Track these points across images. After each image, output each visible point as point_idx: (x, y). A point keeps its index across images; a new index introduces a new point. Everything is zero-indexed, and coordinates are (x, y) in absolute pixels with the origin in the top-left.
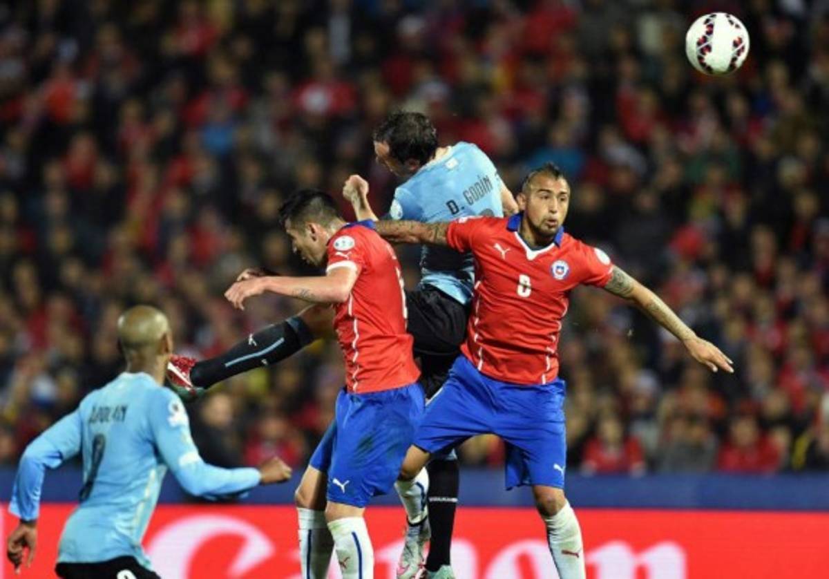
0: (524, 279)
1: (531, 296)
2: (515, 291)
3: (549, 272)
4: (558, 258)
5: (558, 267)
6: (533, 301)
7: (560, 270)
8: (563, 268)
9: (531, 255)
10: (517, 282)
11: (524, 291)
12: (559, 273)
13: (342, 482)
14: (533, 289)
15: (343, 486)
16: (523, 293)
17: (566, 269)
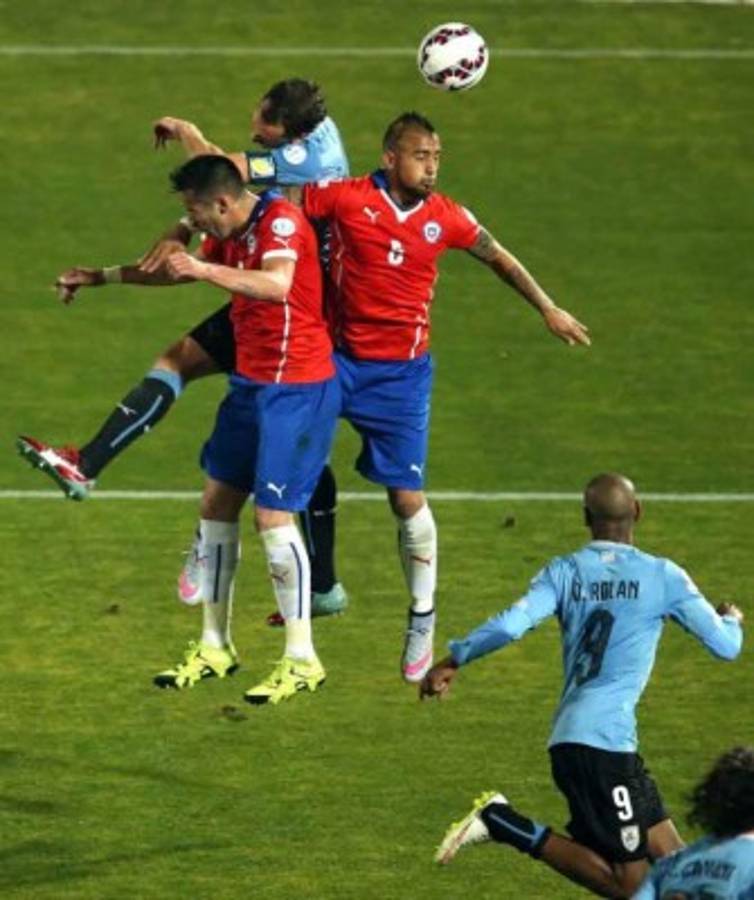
0: (396, 245)
1: (403, 264)
2: (386, 259)
3: (420, 235)
4: (430, 218)
5: (430, 229)
6: (405, 269)
7: (432, 233)
8: (434, 230)
9: (402, 216)
10: (388, 248)
11: (395, 258)
12: (432, 236)
13: (279, 486)
14: (405, 255)
15: (279, 492)
16: (395, 260)
17: (439, 230)
